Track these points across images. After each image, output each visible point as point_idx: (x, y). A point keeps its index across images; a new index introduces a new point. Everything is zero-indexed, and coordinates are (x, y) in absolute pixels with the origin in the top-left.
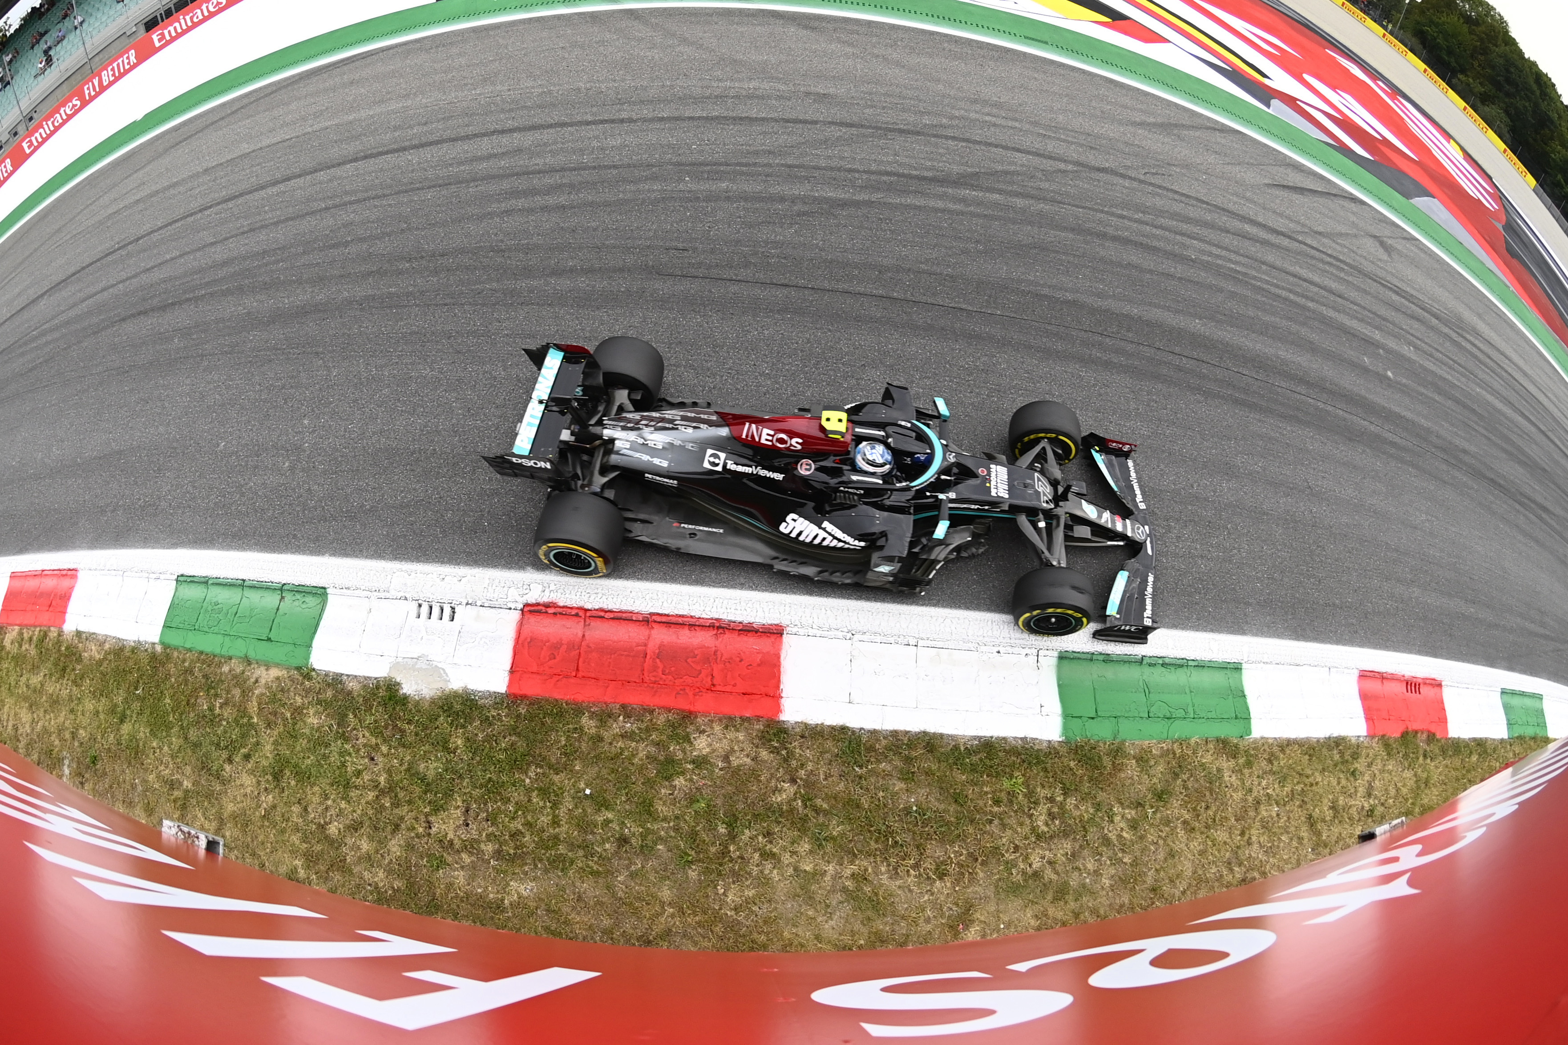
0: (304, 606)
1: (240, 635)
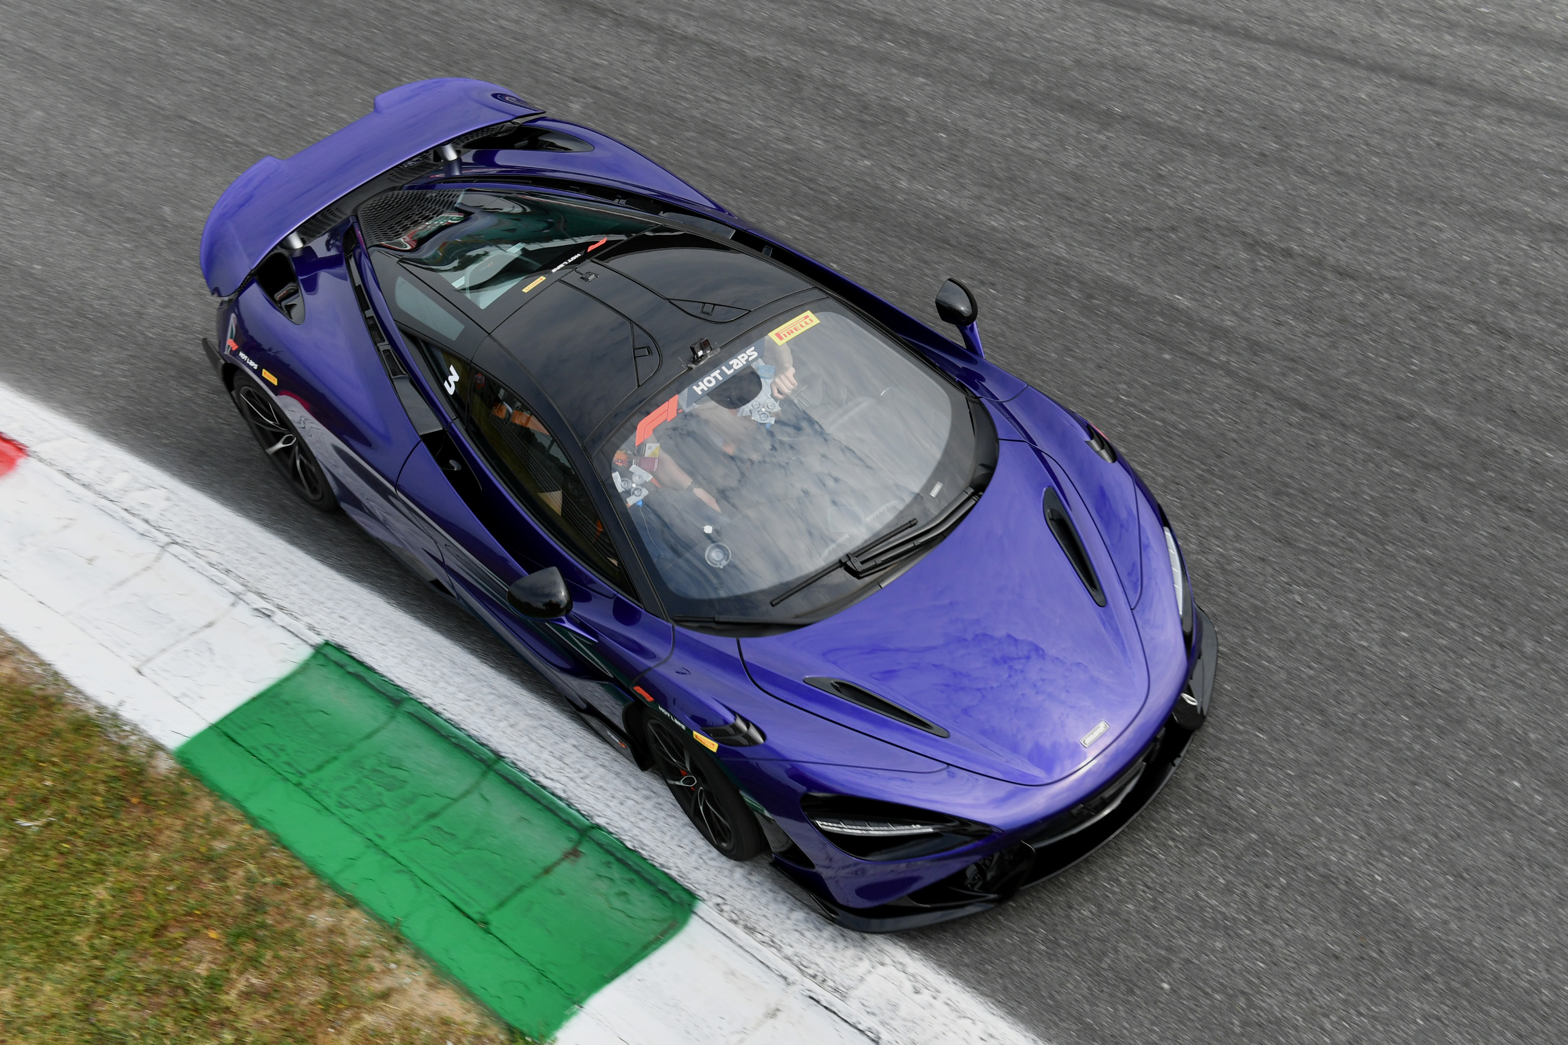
0: (617, 903)
1: (414, 867)
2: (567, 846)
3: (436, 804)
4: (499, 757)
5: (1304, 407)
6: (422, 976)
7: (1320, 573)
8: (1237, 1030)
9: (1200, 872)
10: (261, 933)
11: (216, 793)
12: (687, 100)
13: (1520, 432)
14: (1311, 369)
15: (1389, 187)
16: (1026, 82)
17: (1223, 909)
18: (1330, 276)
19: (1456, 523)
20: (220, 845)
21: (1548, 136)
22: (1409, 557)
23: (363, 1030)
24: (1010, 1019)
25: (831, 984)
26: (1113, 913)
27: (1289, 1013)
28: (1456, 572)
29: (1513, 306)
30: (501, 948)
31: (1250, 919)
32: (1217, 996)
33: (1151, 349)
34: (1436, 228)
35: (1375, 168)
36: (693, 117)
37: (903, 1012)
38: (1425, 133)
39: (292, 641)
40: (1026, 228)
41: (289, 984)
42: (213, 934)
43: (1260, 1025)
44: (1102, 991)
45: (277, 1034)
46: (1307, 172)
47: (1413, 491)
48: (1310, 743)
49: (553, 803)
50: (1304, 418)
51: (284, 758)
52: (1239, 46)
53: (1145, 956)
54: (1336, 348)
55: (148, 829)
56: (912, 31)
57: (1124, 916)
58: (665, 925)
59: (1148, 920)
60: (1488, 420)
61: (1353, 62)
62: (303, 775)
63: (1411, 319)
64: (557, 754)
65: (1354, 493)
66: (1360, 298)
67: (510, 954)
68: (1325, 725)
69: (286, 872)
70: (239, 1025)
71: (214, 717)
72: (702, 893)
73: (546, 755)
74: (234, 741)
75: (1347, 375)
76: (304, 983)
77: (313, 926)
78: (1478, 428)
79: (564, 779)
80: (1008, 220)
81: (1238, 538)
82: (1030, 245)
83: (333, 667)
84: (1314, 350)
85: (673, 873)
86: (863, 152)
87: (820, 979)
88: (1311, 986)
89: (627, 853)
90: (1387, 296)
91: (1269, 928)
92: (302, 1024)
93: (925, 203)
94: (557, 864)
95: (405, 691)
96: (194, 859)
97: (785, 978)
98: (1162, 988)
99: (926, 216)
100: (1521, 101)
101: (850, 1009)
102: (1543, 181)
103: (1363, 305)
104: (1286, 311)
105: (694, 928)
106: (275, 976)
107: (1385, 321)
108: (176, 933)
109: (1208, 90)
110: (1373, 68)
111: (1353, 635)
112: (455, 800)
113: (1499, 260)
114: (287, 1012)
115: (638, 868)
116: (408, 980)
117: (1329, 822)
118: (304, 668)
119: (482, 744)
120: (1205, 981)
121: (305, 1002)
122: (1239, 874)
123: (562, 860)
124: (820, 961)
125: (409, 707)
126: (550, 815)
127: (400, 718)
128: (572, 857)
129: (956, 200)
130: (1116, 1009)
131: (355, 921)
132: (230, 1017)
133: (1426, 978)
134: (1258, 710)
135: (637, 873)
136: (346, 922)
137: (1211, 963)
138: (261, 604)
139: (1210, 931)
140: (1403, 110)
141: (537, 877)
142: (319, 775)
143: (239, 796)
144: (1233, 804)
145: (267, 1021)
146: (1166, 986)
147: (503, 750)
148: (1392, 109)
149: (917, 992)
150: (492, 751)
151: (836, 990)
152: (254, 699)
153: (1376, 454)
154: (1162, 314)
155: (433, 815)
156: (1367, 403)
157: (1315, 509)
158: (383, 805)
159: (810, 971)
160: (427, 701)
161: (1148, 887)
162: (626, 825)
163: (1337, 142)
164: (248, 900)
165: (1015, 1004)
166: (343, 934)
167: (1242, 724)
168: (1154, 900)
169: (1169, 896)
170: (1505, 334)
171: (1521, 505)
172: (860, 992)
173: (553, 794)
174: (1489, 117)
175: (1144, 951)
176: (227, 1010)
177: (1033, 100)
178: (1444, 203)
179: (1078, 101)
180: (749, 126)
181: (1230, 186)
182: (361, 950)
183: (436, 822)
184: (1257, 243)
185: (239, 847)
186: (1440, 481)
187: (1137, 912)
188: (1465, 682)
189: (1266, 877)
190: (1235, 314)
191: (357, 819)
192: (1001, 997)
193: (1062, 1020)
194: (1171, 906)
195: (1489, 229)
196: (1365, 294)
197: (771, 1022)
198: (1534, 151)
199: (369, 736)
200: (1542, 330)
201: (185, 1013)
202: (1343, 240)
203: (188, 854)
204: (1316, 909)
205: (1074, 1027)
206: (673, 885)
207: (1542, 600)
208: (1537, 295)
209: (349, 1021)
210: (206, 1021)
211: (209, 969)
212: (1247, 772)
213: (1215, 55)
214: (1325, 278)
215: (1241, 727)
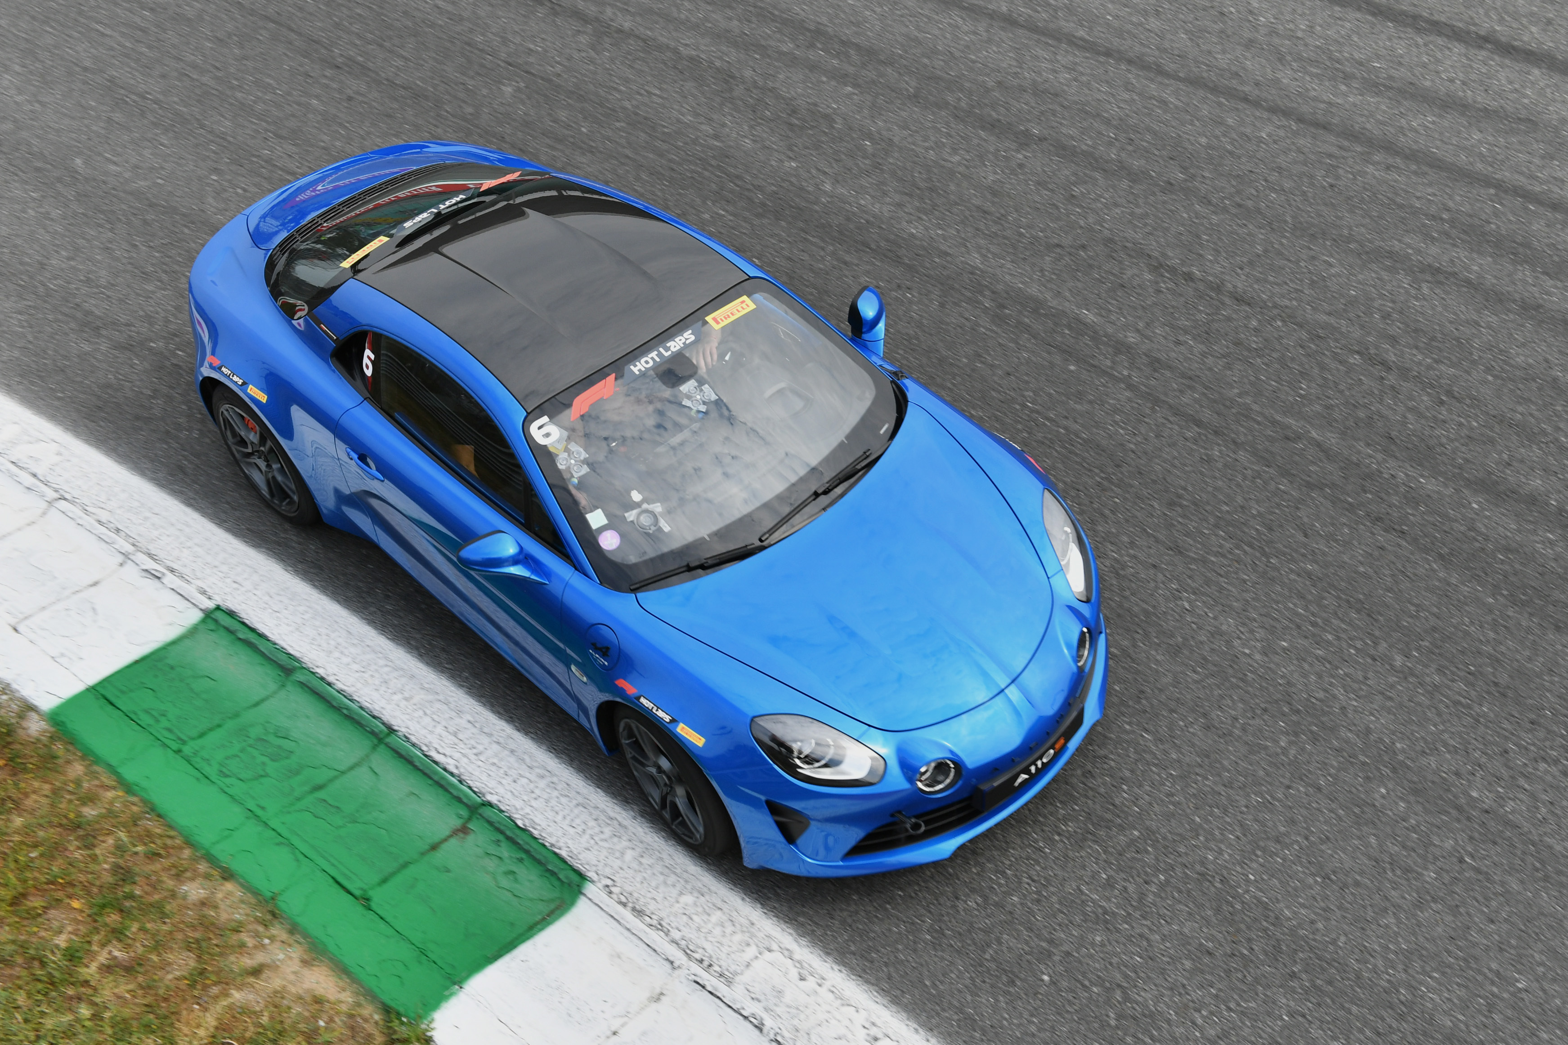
0: (505, 882)
1: (296, 841)
2: (457, 823)
3: (321, 776)
4: (391, 730)
5: (1198, 423)
6: (296, 952)
7: (1208, 582)
8: (1113, 1023)
9: (1084, 867)
10: (128, 904)
11: (89, 757)
12: (619, 91)
13: (1396, 458)
14: (1206, 387)
15: (1286, 222)
16: (950, 99)
17: (1104, 904)
18: (1227, 301)
19: (1336, 541)
20: (90, 812)
21: (1430, 184)
22: (1292, 570)
23: (230, 1007)
24: (894, 1008)
25: (717, 968)
26: (996, 905)
27: (1162, 1007)
28: (1335, 588)
29: (1393, 340)
30: (382, 925)
31: (1129, 914)
32: (1095, 989)
33: (1058, 359)
34: (1325, 262)
35: (1272, 202)
36: (625, 108)
37: (788, 998)
38: (1319, 174)
39: (182, 604)
40: (944, 238)
41: (154, 958)
42: (76, 904)
43: (1134, 1018)
44: (984, 982)
45: (138, 1010)
46: (1210, 203)
47: (1298, 508)
48: (1193, 745)
49: (443, 778)
50: (1199, 434)
51: (164, 723)
52: (1152, 80)
53: (1026, 948)
54: (1230, 369)
55: (13, 793)
56: (843, 43)
57: (1009, 908)
58: (552, 906)
59: (1031, 912)
60: (1368, 445)
61: (1256, 104)
62: (184, 742)
63: (1301, 347)
64: (451, 729)
65: (1242, 507)
66: (1254, 323)
67: (391, 932)
68: (1207, 728)
69: (159, 842)
70: (98, 1000)
71: (93, 678)
72: (591, 874)
73: (439, 730)
74: (112, 704)
75: (1240, 395)
76: (170, 957)
77: (185, 898)
78: (1359, 452)
79: (457, 755)
80: (927, 229)
81: (1132, 544)
82: (947, 254)
83: (222, 632)
84: (1210, 369)
85: (564, 853)
86: (791, 154)
87: (706, 963)
88: (1185, 982)
89: (518, 832)
90: (1279, 323)
91: (1148, 923)
92: (166, 1000)
93: (847, 207)
94: (445, 840)
95: (296, 659)
96: (61, 825)
97: (672, 963)
98: (1042, 980)
99: (848, 219)
100: (1408, 151)
101: (735, 994)
102: (1424, 225)
103: (1256, 330)
104: (1186, 332)
105: (582, 908)
106: (140, 950)
107: (1278, 347)
108: (36, 902)
109: (1121, 119)
110: (1274, 110)
111: (1237, 642)
112: (343, 773)
113: (1382, 296)
114: (150, 987)
115: (526, 847)
116: (281, 956)
117: (1207, 821)
118: (192, 632)
119: (374, 717)
120: (1084, 974)
121: (170, 976)
122: (1120, 869)
123: (451, 836)
124: (707, 946)
125: (300, 676)
126: (440, 791)
127: (290, 687)
128: (462, 835)
129: (877, 206)
130: (997, 1000)
131: (229, 894)
132: (90, 991)
133: (1293, 975)
134: (1145, 711)
135: (527, 852)
136: (220, 895)
137: (1091, 956)
138: (150, 565)
139: (1090, 924)
140: (1300, 151)
141: (423, 854)
142: (200, 742)
143: (113, 762)
144: (1117, 801)
145: (127, 995)
146: (1046, 978)
147: (396, 723)
148: (1290, 150)
149: (802, 979)
150: (384, 724)
151: (721, 975)
152: (137, 662)
153: (1265, 472)
154: (1070, 327)
155: (319, 788)
156: (1258, 423)
157: (1206, 520)
158: (267, 775)
159: (698, 956)
160: (321, 672)
161: (1033, 881)
162: (518, 804)
163: (1238, 176)
164: (116, 869)
165: (899, 992)
166: (216, 907)
167: (1129, 724)
168: (1038, 893)
169: (1052, 889)
170: (1384, 363)
171: (1396, 527)
172: (746, 977)
173: (445, 770)
174: (1378, 163)
175: (1027, 943)
176: (86, 983)
177: (956, 117)
178: (1335, 240)
179: (999, 121)
180: (679, 121)
181: (1138, 211)
182: (234, 924)
183: (321, 794)
184: (1161, 265)
185: (111, 813)
186: (1322, 500)
187: (1022, 904)
188: (1339, 692)
189: (1146, 873)
190: (1138, 331)
191: (237, 789)
192: (886, 986)
193: (944, 1010)
194: (1054, 899)
195: (1374, 266)
196: (1259, 321)
197: (654, 1006)
198: (1418, 198)
199: (256, 704)
200: (1420, 363)
201: (40, 986)
202: (1241, 269)
203: (55, 820)
204: (1191, 905)
205: (956, 1017)
206: (562, 866)
207: (1411, 616)
208: (1416, 331)
209: (216, 998)
210: (62, 995)
211: (69, 940)
212: (1132, 771)
213: (1128, 87)
214: (1223, 304)
215: (1128, 727)
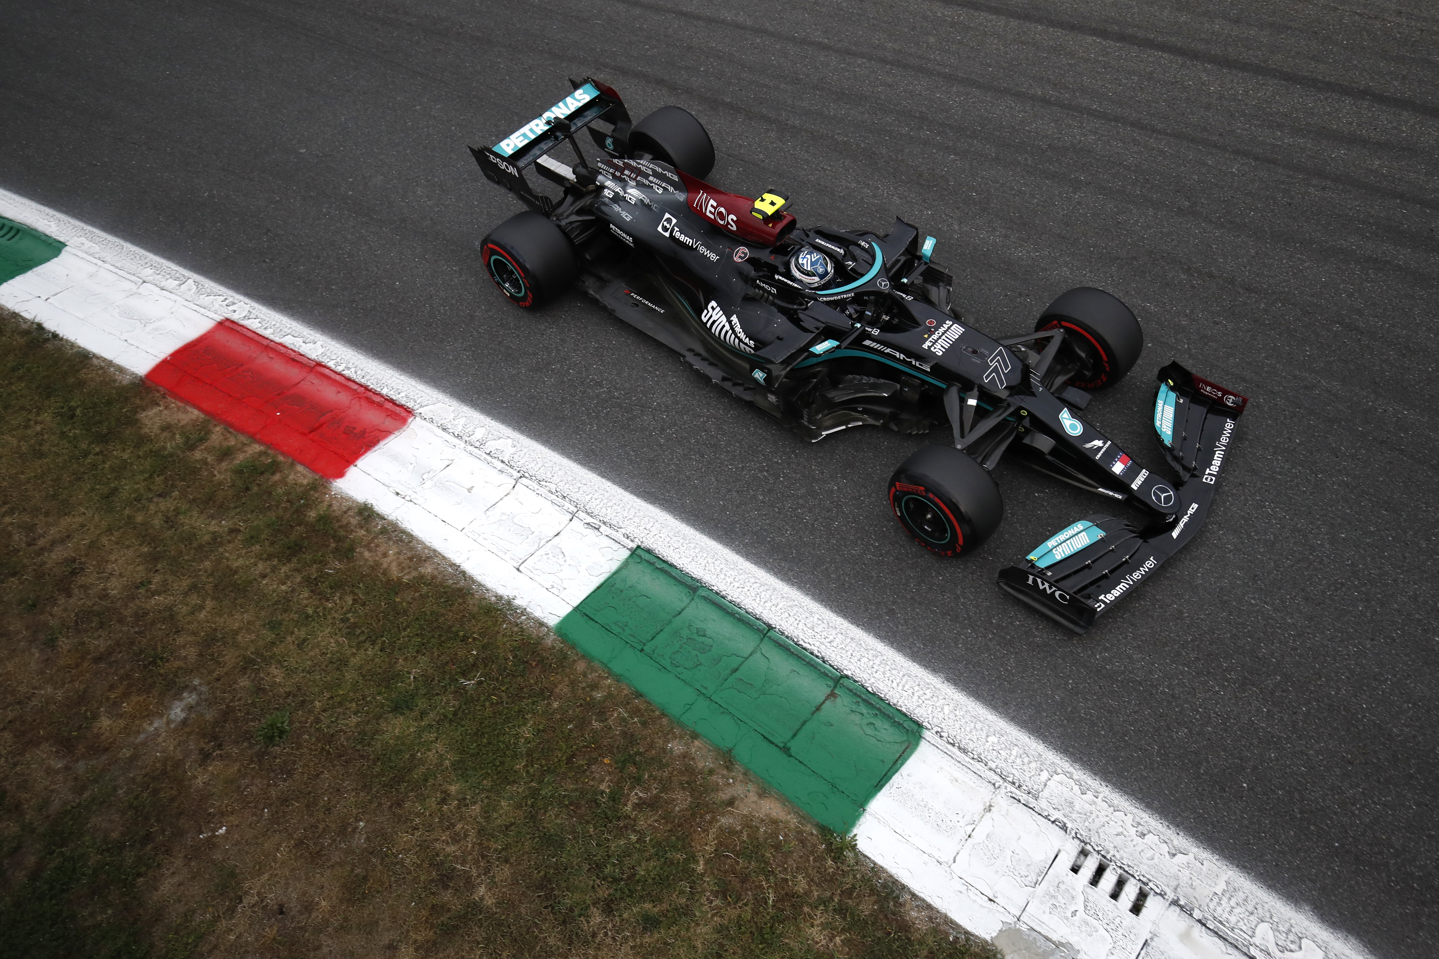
0: (869, 731)
1: (732, 709)
2: (828, 691)
3: (735, 662)
4: (770, 627)
6: (752, 788)
11: (587, 657)
20: (597, 695)
25: (1025, 787)
30: (802, 767)
39: (616, 546)
42: (606, 761)
49: (812, 659)
51: (628, 631)
52: (1150, 137)
58: (904, 747)
62: (644, 644)
67: (809, 772)
70: (638, 828)
71: (575, 601)
72: (925, 724)
73: (801, 626)
74: (592, 619)
76: (674, 795)
77: (671, 753)
79: (818, 644)
83: (645, 564)
85: (905, 710)
89: (869, 695)
92: (680, 826)
94: (823, 703)
95: (698, 581)
96: (582, 706)
101: (1042, 806)
105: (924, 748)
106: (654, 791)
108: (583, 760)
109: (1136, 166)
112: (747, 658)
114: (667, 818)
115: (878, 706)
116: (743, 791)
118: (626, 564)
119: (759, 619)
121: (677, 809)
123: (826, 700)
124: (1014, 772)
125: (702, 593)
126: (813, 670)
127: (697, 600)
128: (832, 699)
131: (698, 749)
132: (631, 822)
135: (880, 710)
136: (692, 750)
141: (812, 714)
142: (654, 643)
143: (604, 660)
145: (656, 824)
147: (773, 623)
149: (1082, 793)
150: (765, 623)
151: (1029, 792)
152: (598, 587)
155: (735, 670)
158: (701, 664)
159: (1010, 779)
160: (715, 589)
162: (866, 676)
164: (626, 734)
166: (691, 759)
172: (1046, 794)
173: (812, 653)
176: (628, 817)
182: (707, 770)
183: (737, 675)
191: (687, 675)
197: (988, 815)
199: (680, 613)
201: (600, 820)
203: (578, 702)
206: (905, 718)
209: (710, 823)
210: (615, 826)
211: (608, 786)
213: (1135, 142)
